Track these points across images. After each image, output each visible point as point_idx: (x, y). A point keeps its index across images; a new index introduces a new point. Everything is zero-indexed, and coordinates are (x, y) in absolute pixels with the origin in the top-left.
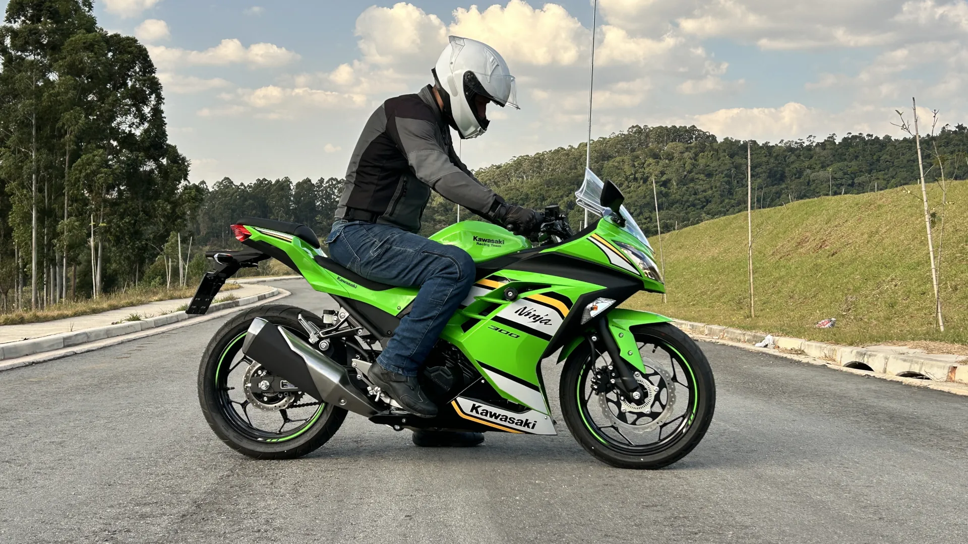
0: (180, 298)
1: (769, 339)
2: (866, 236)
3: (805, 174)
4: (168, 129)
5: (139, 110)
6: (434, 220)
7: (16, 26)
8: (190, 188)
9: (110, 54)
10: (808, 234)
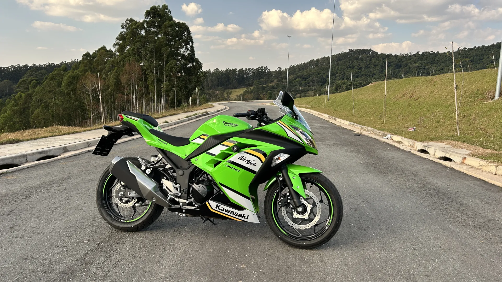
0: (190, 112)
1: (389, 136)
2: (429, 93)
3: (408, 65)
4: (195, 53)
5: (187, 47)
6: (282, 82)
7: (148, 20)
8: (203, 72)
9: (177, 29)
10: (407, 91)
